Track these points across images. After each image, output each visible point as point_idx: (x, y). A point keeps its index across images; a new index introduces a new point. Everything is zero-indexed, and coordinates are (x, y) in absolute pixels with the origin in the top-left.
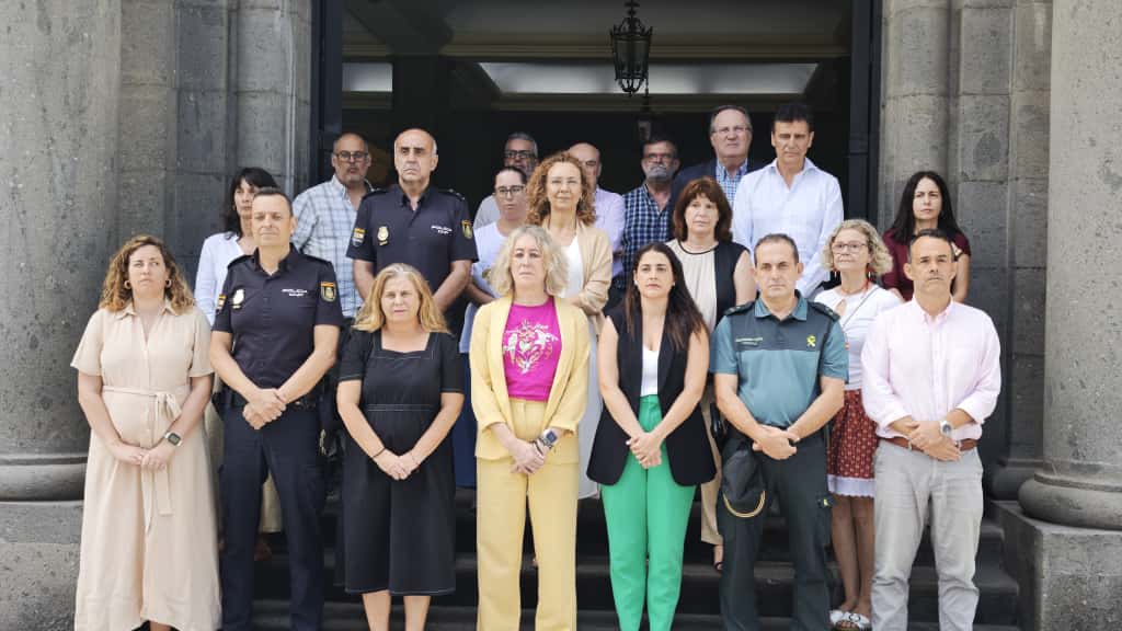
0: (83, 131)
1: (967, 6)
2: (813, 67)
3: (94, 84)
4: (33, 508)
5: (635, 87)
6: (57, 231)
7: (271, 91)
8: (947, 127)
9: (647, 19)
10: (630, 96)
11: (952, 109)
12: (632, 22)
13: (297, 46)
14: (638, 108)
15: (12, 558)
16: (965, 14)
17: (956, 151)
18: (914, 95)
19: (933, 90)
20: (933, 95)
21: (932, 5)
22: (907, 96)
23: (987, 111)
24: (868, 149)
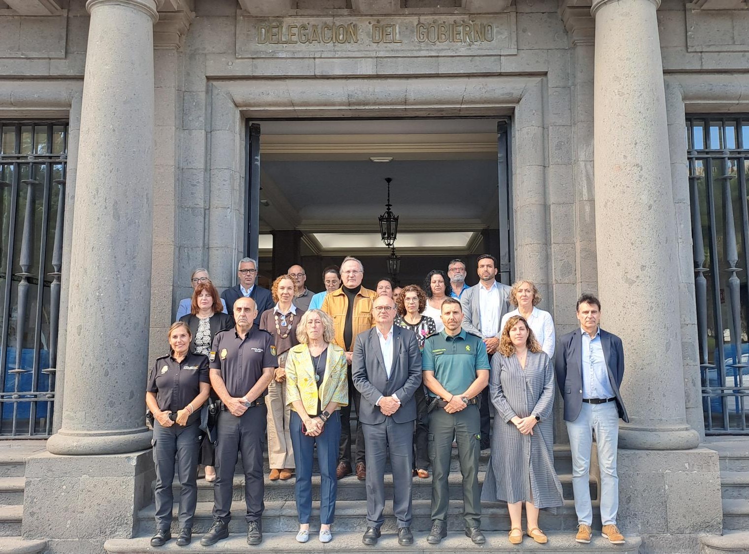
0: (134, 267)
1: (553, 203)
2: (471, 234)
3: (140, 245)
4: (104, 458)
5: (391, 243)
6: (120, 316)
7: (225, 247)
8: (547, 259)
9: (395, 211)
10: (389, 247)
11: (549, 250)
12: (389, 213)
13: (238, 225)
14: (389, 254)
15: (92, 485)
16: (552, 207)
17: (552, 270)
18: (531, 244)
19: (540, 242)
20: (540, 244)
21: (537, 203)
22: (528, 244)
23: (565, 251)
24: (510, 269)
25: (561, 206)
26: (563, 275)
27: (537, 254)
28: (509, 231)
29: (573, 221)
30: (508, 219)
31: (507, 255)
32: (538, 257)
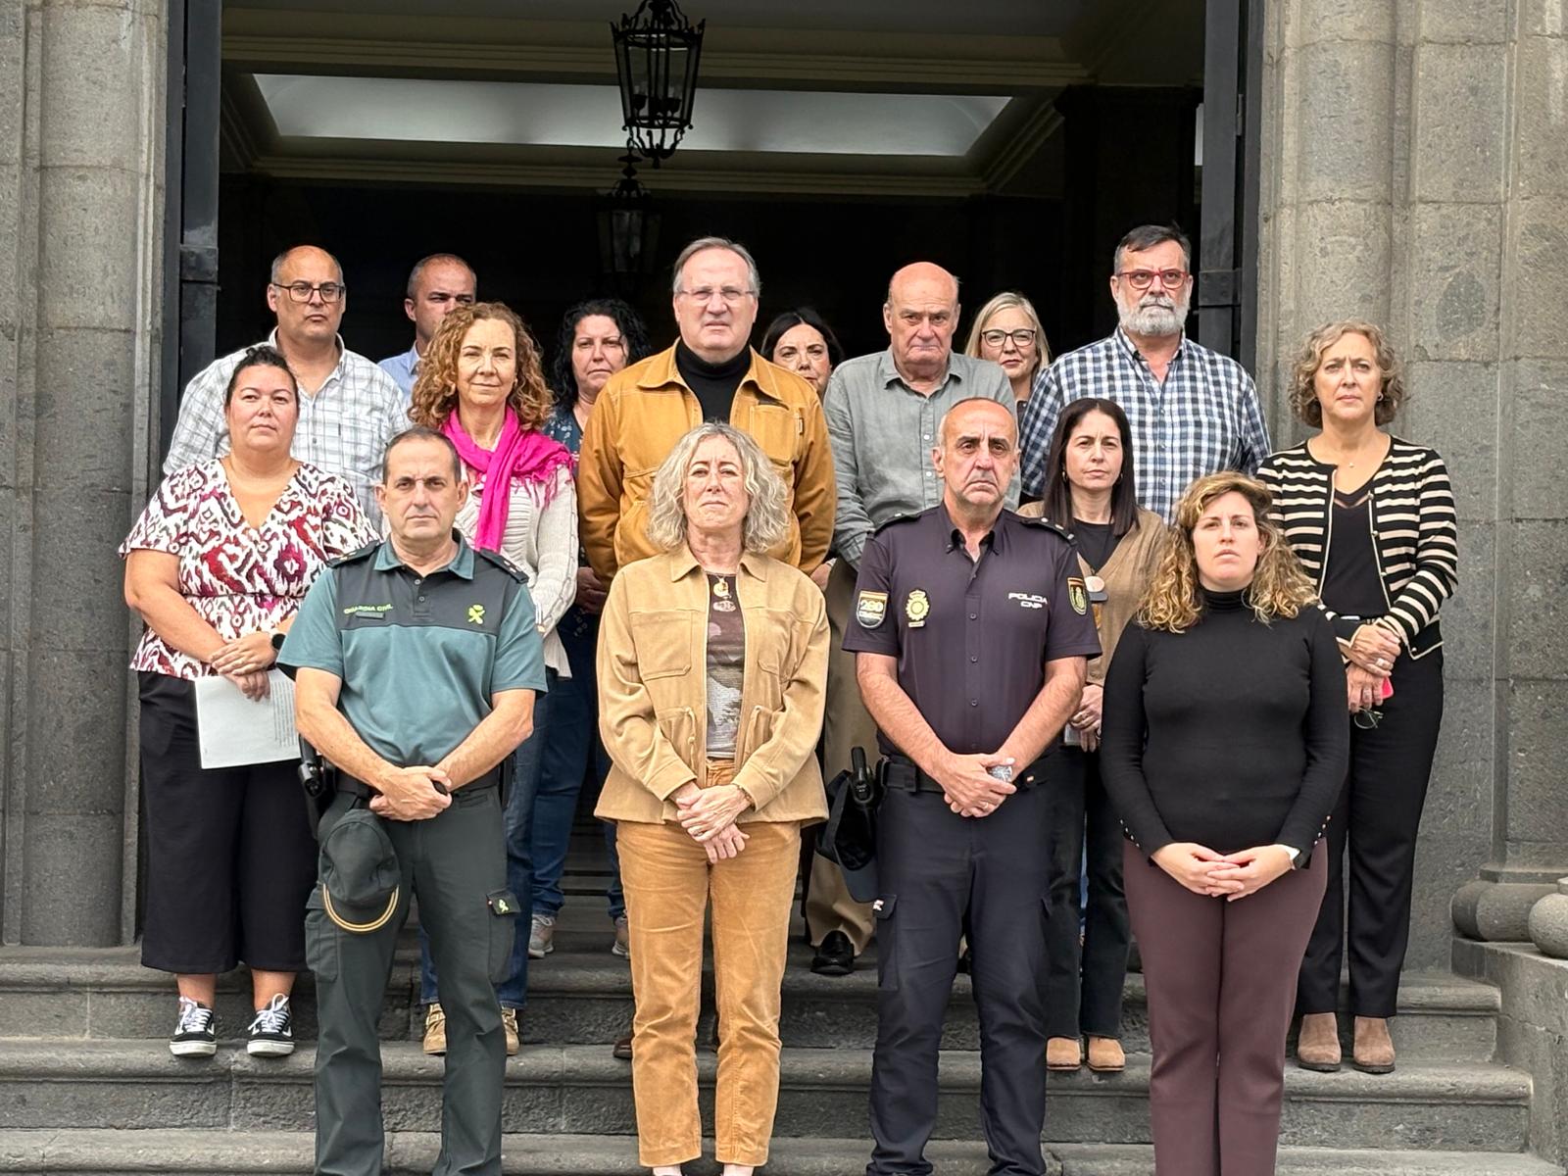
1: (1427, 41)
7: (112, 166)
8: (1389, 262)
11: (1400, 228)
16: (1424, 54)
17: (1405, 305)
18: (1331, 201)
19: (1364, 194)
20: (1364, 201)
21: (1364, 36)
22: (1317, 201)
23: (1462, 234)
24: (1235, 298)
25: (1458, 49)
26: (1448, 326)
27: (1353, 240)
28: (1240, 140)
29: (1500, 113)
30: (1241, 87)
31: (1229, 241)
32: (1356, 253)
